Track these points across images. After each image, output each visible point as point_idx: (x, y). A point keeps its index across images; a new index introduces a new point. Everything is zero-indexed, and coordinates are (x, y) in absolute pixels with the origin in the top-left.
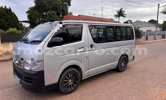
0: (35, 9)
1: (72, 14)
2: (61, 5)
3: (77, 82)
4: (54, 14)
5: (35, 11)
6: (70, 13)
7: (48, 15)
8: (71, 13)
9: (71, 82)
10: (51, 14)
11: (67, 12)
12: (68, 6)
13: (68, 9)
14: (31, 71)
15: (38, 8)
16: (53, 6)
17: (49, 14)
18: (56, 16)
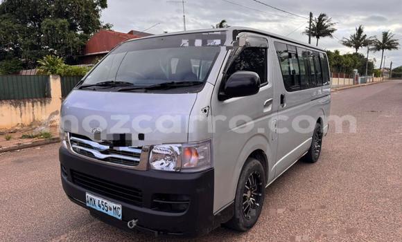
0: (4, 13)
1: (111, 29)
2: (82, 5)
3: (260, 195)
4: (62, 27)
5: (4, 18)
6: (104, 27)
7: (47, 30)
8: (107, 26)
9: (251, 197)
10: (54, 27)
11: (99, 23)
12: (100, 8)
13: (98, 17)
14: (179, 172)
15: (14, 9)
16: (60, 6)
17: (49, 26)
18: (69, 32)
